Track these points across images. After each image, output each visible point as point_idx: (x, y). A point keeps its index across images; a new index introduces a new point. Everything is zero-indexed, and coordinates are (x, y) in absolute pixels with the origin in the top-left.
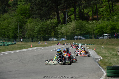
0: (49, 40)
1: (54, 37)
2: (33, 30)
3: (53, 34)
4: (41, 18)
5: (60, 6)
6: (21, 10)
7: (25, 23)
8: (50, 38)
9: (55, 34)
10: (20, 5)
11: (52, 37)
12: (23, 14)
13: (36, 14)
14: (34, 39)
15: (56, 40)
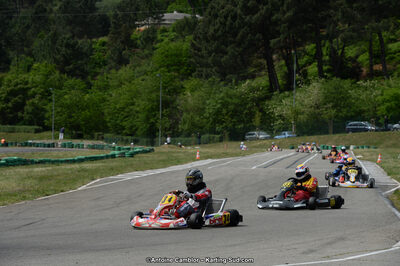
0: (247, 137)
1: (262, 129)
2: (200, 111)
3: (257, 121)
4: (223, 76)
5: (276, 39)
6: (167, 56)
7: (178, 91)
8: (250, 130)
9: (263, 122)
10: (162, 40)
11: (254, 128)
12: (173, 68)
13: (207, 66)
14: (205, 137)
15: (266, 138)
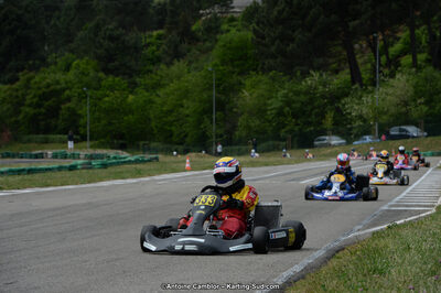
0: (316, 143)
1: (334, 134)
5: (357, 22)
6: (229, 49)
12: (236, 63)
